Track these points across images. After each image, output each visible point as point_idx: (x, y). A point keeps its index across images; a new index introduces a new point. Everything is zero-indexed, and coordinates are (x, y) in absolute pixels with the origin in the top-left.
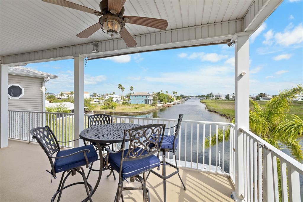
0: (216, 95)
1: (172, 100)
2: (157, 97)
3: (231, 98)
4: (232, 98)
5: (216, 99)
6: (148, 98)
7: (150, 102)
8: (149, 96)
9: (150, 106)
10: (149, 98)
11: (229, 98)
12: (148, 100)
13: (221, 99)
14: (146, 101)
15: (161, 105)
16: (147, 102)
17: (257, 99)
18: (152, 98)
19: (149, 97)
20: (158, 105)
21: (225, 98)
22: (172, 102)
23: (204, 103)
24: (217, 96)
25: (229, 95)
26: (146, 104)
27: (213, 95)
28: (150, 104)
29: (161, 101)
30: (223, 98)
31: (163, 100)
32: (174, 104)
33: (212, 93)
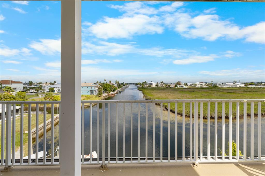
1: (115, 89)
2: (102, 88)
4: (160, 85)
5: (149, 86)
6: (93, 89)
7: (95, 92)
8: (94, 87)
9: (96, 97)
10: (94, 89)
11: (158, 85)
12: (93, 91)
13: (152, 87)
14: (91, 92)
15: (106, 94)
16: (92, 93)
17: (176, 87)
18: (97, 89)
19: (94, 88)
20: (103, 95)
21: (155, 85)
22: (115, 91)
23: (141, 91)
24: (150, 84)
25: (158, 83)
26: (91, 94)
27: (147, 84)
28: (95, 94)
29: (105, 90)
31: (108, 90)
32: (117, 93)
33: (146, 81)
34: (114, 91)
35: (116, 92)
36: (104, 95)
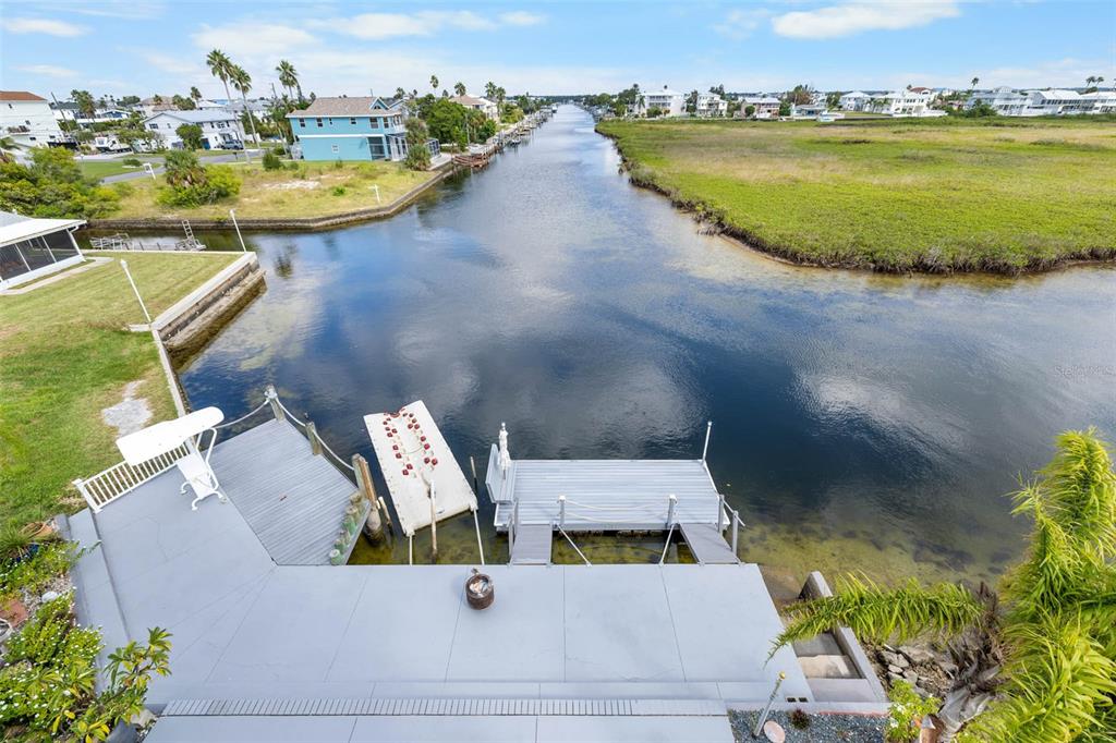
0: (651, 97)
1: (486, 130)
2: (424, 125)
3: (701, 111)
4: (705, 108)
5: (650, 114)
6: (380, 133)
7: (393, 146)
8: (385, 119)
9: (400, 172)
10: (388, 131)
11: (694, 109)
12: (384, 140)
13: (667, 115)
14: (377, 146)
15: (446, 157)
16: (381, 150)
17: (781, 114)
18: (400, 129)
19: (386, 126)
20: (432, 160)
21: (683, 108)
22: (488, 141)
23: (611, 141)
24: (654, 101)
25: (696, 92)
26: (378, 158)
27: (642, 99)
28: (396, 158)
29: (443, 136)
30: (675, 109)
31: (454, 133)
32: (498, 150)
33: (635, 86)
34: (483, 140)
35: (491, 144)
36: (439, 160)
